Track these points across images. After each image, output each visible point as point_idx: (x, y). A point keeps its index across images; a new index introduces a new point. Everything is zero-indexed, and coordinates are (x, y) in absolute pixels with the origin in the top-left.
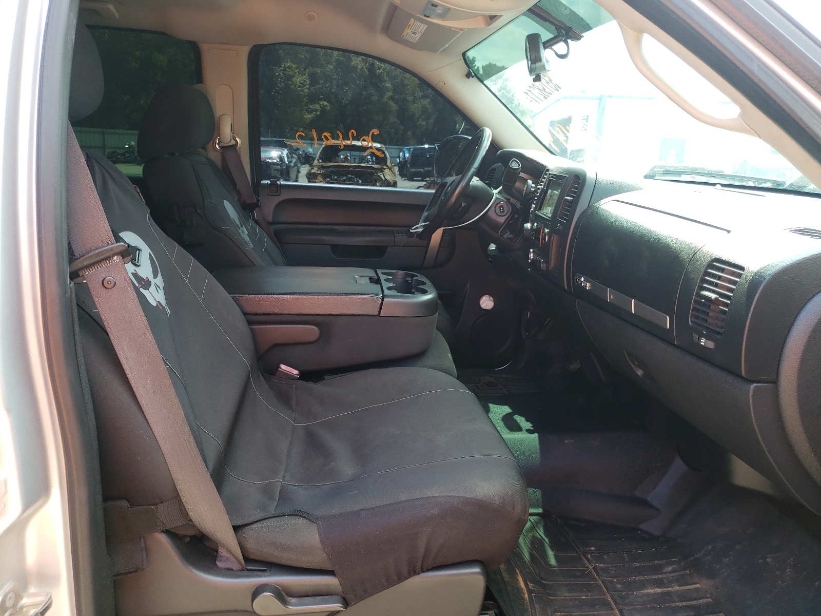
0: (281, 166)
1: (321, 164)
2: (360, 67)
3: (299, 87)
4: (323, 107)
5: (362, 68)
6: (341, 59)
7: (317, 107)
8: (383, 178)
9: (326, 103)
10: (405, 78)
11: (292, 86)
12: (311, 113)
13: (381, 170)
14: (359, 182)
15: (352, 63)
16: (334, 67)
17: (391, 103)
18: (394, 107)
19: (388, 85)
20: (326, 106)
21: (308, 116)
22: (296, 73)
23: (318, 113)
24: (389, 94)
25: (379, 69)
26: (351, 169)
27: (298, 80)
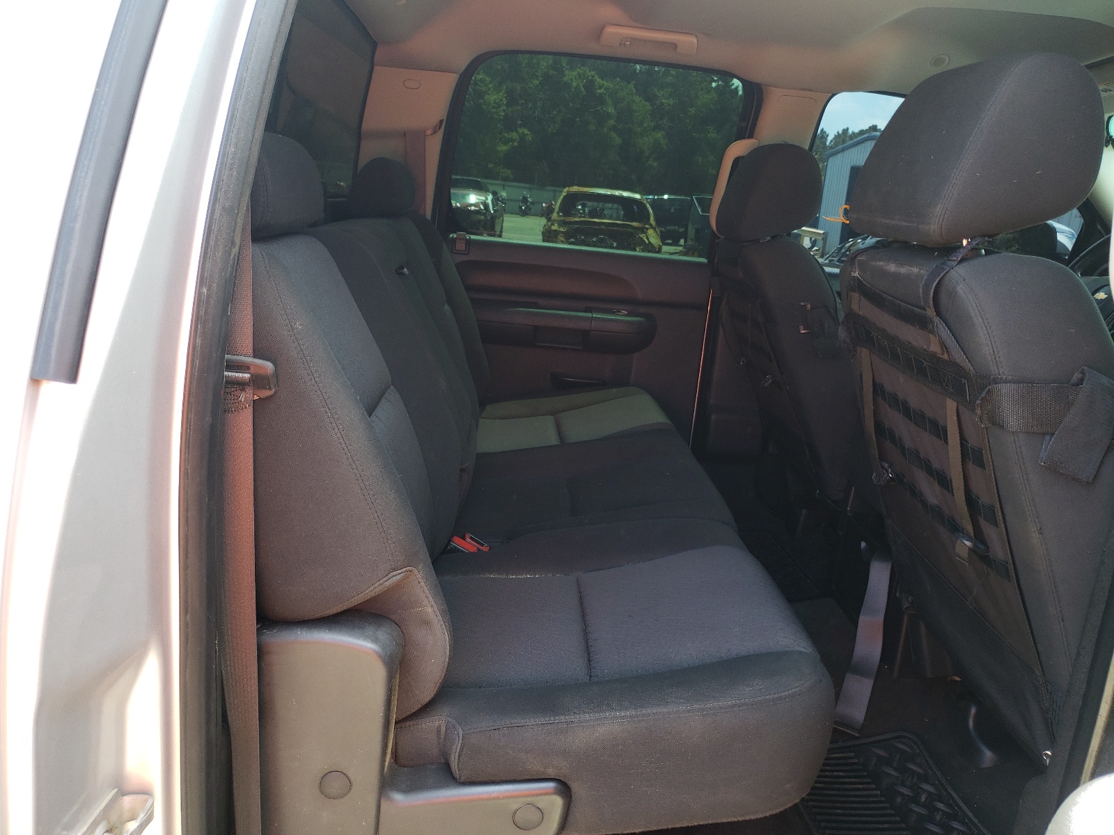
0: (485, 217)
1: (562, 218)
2: (574, 84)
3: (493, 107)
4: (522, 137)
5: (578, 85)
6: (551, 72)
7: (514, 135)
8: (647, 241)
9: (526, 131)
10: (634, 101)
11: (484, 107)
12: (505, 143)
13: (643, 230)
14: (613, 244)
15: (565, 79)
16: (540, 83)
17: (614, 135)
18: (618, 140)
19: (611, 110)
20: (527, 135)
21: (503, 148)
22: (489, 89)
23: (515, 144)
24: (612, 122)
25: (600, 88)
26: (603, 227)
27: (492, 97)
